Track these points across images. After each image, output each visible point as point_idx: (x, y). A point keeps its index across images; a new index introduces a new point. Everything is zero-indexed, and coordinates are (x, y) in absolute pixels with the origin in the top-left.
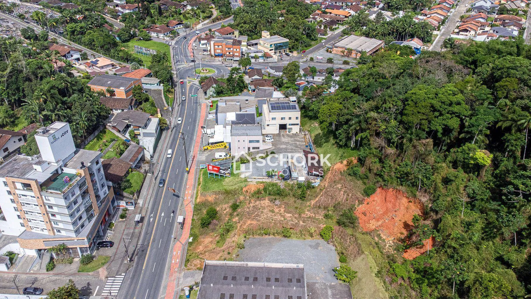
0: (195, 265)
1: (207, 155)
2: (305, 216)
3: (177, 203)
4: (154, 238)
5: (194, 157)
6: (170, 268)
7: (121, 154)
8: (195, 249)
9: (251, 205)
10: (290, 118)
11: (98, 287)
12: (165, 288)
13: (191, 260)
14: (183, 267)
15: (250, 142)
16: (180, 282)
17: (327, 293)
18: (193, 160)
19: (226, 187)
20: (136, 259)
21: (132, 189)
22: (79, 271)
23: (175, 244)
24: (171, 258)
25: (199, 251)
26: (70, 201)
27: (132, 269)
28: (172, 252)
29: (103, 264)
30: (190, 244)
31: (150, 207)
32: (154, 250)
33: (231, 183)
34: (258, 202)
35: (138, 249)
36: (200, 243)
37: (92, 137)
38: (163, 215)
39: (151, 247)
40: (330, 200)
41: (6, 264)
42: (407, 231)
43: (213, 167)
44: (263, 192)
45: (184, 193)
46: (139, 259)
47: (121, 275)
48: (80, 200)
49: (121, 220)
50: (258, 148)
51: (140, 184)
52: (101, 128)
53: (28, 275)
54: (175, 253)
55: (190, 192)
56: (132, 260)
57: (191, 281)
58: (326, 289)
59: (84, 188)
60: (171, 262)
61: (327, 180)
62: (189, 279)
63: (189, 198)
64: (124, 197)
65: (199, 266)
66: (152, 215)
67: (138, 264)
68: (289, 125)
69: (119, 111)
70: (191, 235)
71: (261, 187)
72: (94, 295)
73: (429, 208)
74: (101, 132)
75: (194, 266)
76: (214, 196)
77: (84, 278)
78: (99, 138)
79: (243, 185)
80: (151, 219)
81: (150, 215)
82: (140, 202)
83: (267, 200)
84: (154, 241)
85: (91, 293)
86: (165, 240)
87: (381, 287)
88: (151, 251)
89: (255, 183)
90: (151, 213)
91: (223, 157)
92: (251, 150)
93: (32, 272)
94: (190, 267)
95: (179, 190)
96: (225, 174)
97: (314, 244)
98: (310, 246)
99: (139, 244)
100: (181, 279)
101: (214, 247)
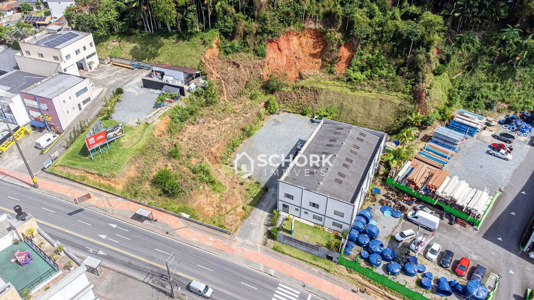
4: (147, 257)
8: (205, 217)
9: (185, 140)
10: (77, 52)
12: (249, 262)
13: (222, 224)
14: (227, 236)
15: (78, 94)
16: (251, 243)
18: (7, 175)
19: (135, 146)
20: (170, 288)
23: (178, 236)
25: (211, 213)
28: (191, 242)
30: (193, 218)
33: (135, 140)
35: (153, 282)
36: (200, 208)
38: (104, 237)
42: (318, 58)
43: (95, 137)
46: (174, 284)
50: (89, 99)
54: (195, 239)
57: (259, 232)
60: (208, 247)
62: (254, 232)
65: (239, 218)
66: (91, 251)
68: (87, 58)
70: (177, 214)
71: (168, 119)
73: (322, 28)
75: (236, 222)
76: (133, 166)
80: (101, 252)
83: (188, 126)
84: (152, 259)
86: (161, 245)
87: (365, 93)
90: (86, 250)
91: (53, 139)
92: (83, 107)
94: (233, 228)
96: (116, 135)
97: (273, 122)
98: (274, 125)
99: (142, 279)
100: (247, 241)
101: (218, 195)
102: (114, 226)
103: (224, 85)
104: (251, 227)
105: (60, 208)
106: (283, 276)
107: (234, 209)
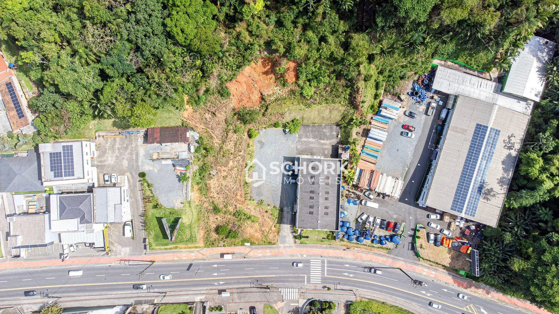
0: (275, 236)
1: (120, 247)
4: (245, 275)
5: (121, 260)
6: (276, 256)
8: (257, 240)
9: (215, 195)
11: (291, 304)
12: (292, 256)
13: (269, 240)
14: (274, 246)
16: (288, 245)
17: (305, 142)
18: (129, 261)
19: (193, 220)
20: (265, 285)
23: (250, 257)
24: (264, 257)
25: (260, 236)
27: (275, 284)
28: (259, 257)
29: (272, 307)
30: (252, 244)
31: (205, 288)
32: (257, 272)
33: (190, 217)
34: (212, 190)
35: (255, 285)
36: (252, 236)
38: (216, 274)
39: (253, 275)
40: (219, 126)
42: (270, 74)
44: (200, 186)
45: (185, 260)
46: (266, 282)
47: (281, 291)
49: (223, 310)
51: (175, 306)
54: (260, 255)
55: (184, 255)
56: (267, 287)
57: (290, 238)
58: (302, 142)
60: (269, 256)
61: (197, 125)
62: (287, 239)
63: (193, 254)
65: (276, 234)
66: (216, 284)
67: (269, 282)
70: (242, 245)
71: (196, 187)
72: (298, 304)
73: (268, 55)
79: (193, 205)
80: (221, 283)
81: (216, 285)
82: (198, 299)
83: (210, 182)
84: (247, 275)
85: (296, 308)
86: (246, 265)
87: (318, 107)
89: (193, 193)
90: (213, 285)
94: (276, 240)
97: (259, 145)
99: (250, 286)
100: (286, 245)
101: (257, 224)
102: (216, 266)
103: (211, 132)
104: (285, 237)
105: (180, 268)
106: (311, 256)
107: (270, 229)
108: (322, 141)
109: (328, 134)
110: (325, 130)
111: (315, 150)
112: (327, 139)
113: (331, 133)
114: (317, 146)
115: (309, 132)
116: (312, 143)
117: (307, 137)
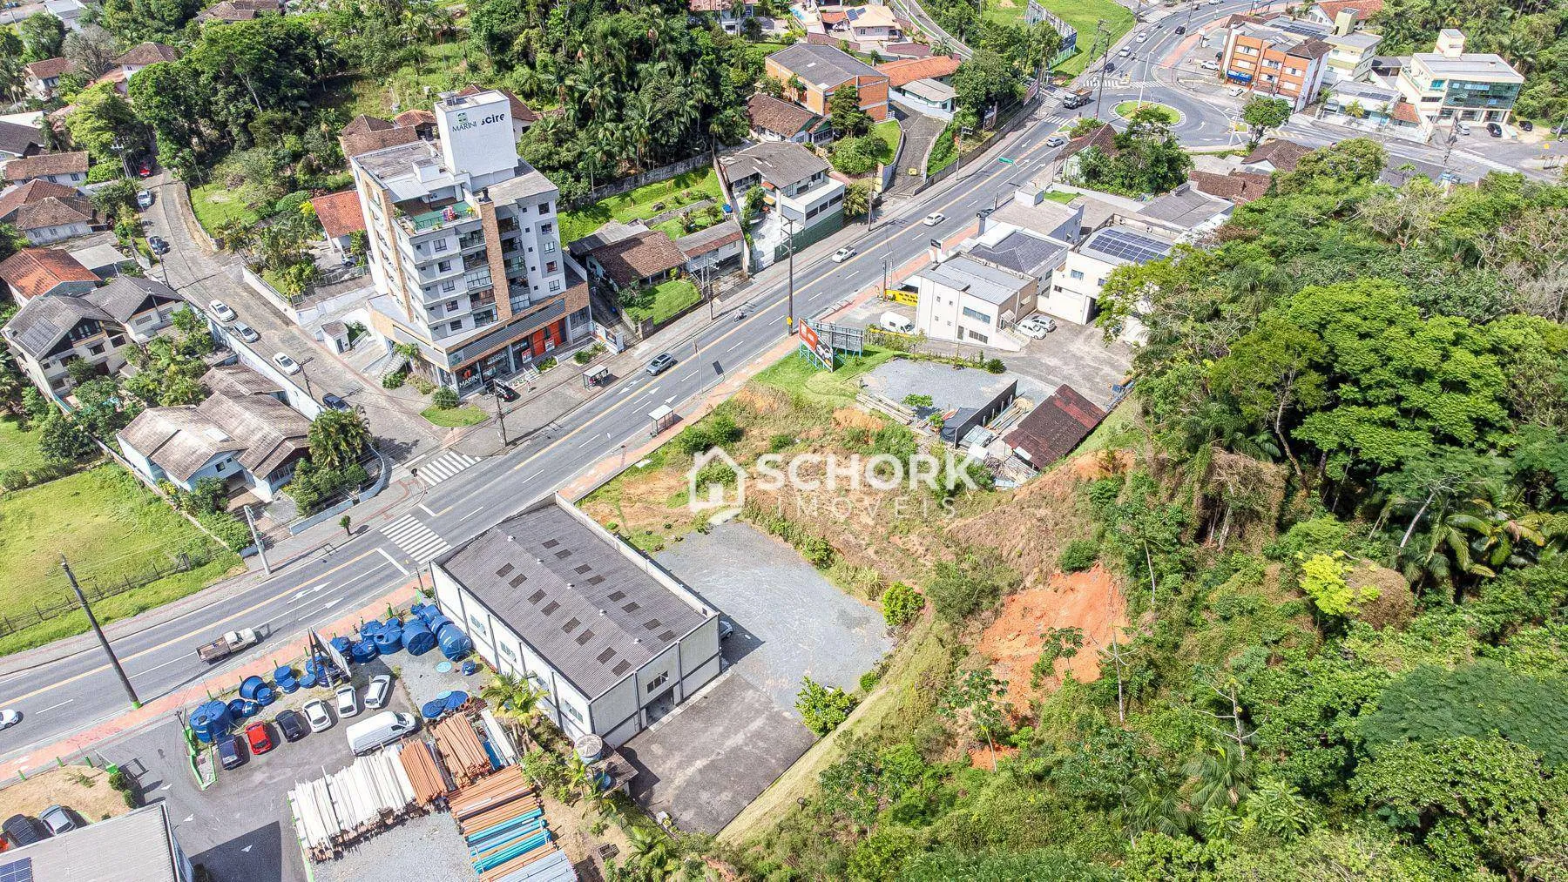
0: (594, 514)
2: (900, 543)
3: (705, 380)
4: (589, 427)
5: (848, 305)
7: (689, 230)
8: (628, 482)
11: (423, 455)
13: (600, 500)
15: (967, 311)
17: (749, 720)
18: (836, 311)
19: (806, 391)
20: (525, 443)
21: (644, 314)
22: (423, 414)
23: (612, 456)
24: (578, 478)
25: (632, 491)
26: (428, 258)
27: (501, 459)
28: (589, 468)
29: (466, 423)
30: (633, 470)
32: (567, 448)
33: (821, 387)
35: (546, 430)
36: (649, 479)
37: (663, 172)
38: (653, 392)
39: (574, 437)
41: (339, 342)
43: (808, 330)
44: (871, 441)
45: (739, 370)
46: (527, 447)
47: (473, 457)
48: (458, 267)
49: (575, 363)
50: (985, 339)
51: (675, 313)
52: (700, 161)
53: (357, 378)
54: (593, 471)
56: (515, 444)
58: (758, 712)
59: (476, 247)
60: (569, 482)
61: (1033, 486)
64: (620, 321)
66: (634, 383)
69: (777, 138)
70: (653, 455)
71: (874, 426)
74: (695, 170)
76: (770, 400)
77: (420, 429)
78: (681, 181)
79: (840, 402)
80: (626, 390)
81: (632, 380)
82: (644, 347)
84: (584, 431)
85: (405, 458)
86: (604, 440)
88: (560, 446)
89: (869, 411)
90: (637, 378)
92: (967, 339)
93: (366, 375)
95: (732, 363)
96: (824, 360)
97: (855, 614)
98: (843, 614)
99: (557, 422)
102: (669, 400)
105: (734, 356)
107: (621, 515)
108: (699, 764)
109: (704, 796)
110: (726, 796)
111: (697, 725)
112: (690, 783)
113: (700, 807)
114: (704, 738)
115: (767, 751)
116: (726, 735)
117: (758, 735)
